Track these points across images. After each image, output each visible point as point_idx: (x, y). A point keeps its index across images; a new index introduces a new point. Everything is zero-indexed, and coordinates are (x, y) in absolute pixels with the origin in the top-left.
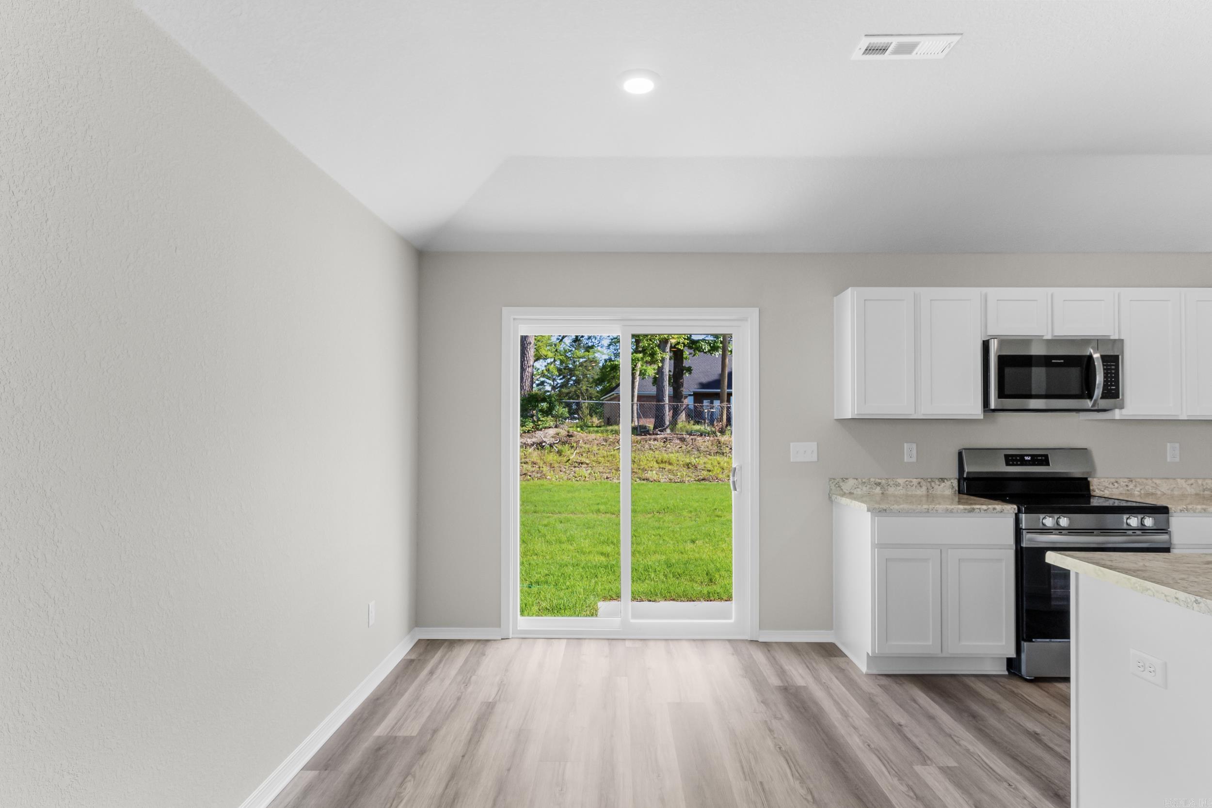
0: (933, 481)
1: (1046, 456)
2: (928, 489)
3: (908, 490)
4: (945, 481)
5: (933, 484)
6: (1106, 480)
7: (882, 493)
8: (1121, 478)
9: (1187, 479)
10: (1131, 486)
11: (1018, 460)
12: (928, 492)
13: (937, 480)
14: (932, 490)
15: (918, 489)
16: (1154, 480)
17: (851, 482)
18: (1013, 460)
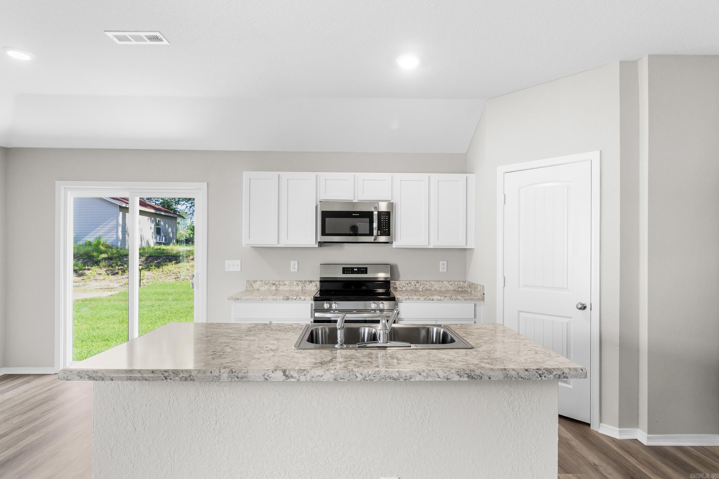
1: (366, 268)
3: (291, 287)
4: (313, 282)
5: (305, 284)
6: (404, 282)
8: (412, 281)
9: (449, 282)
10: (418, 285)
11: (350, 271)
12: (302, 289)
13: (308, 282)
15: (297, 287)
16: (431, 282)
17: (259, 283)
18: (347, 271)
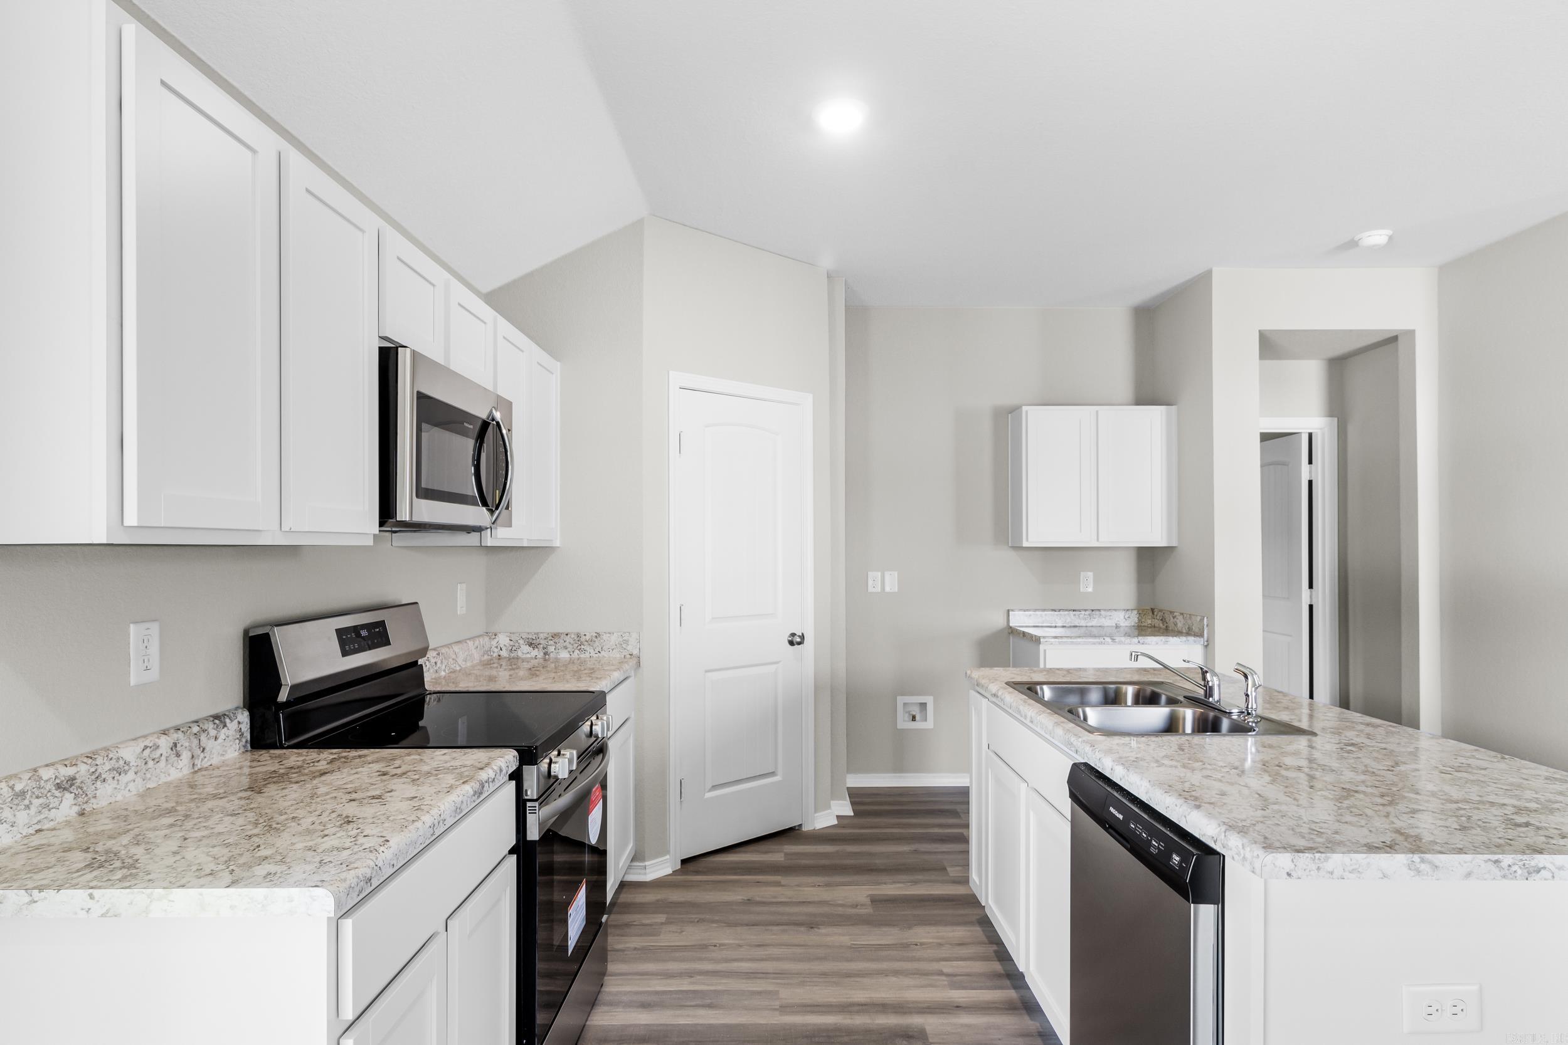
0: (204, 731)
2: (193, 757)
5: (202, 738)
7: (82, 814)
13: (210, 724)
14: (202, 755)
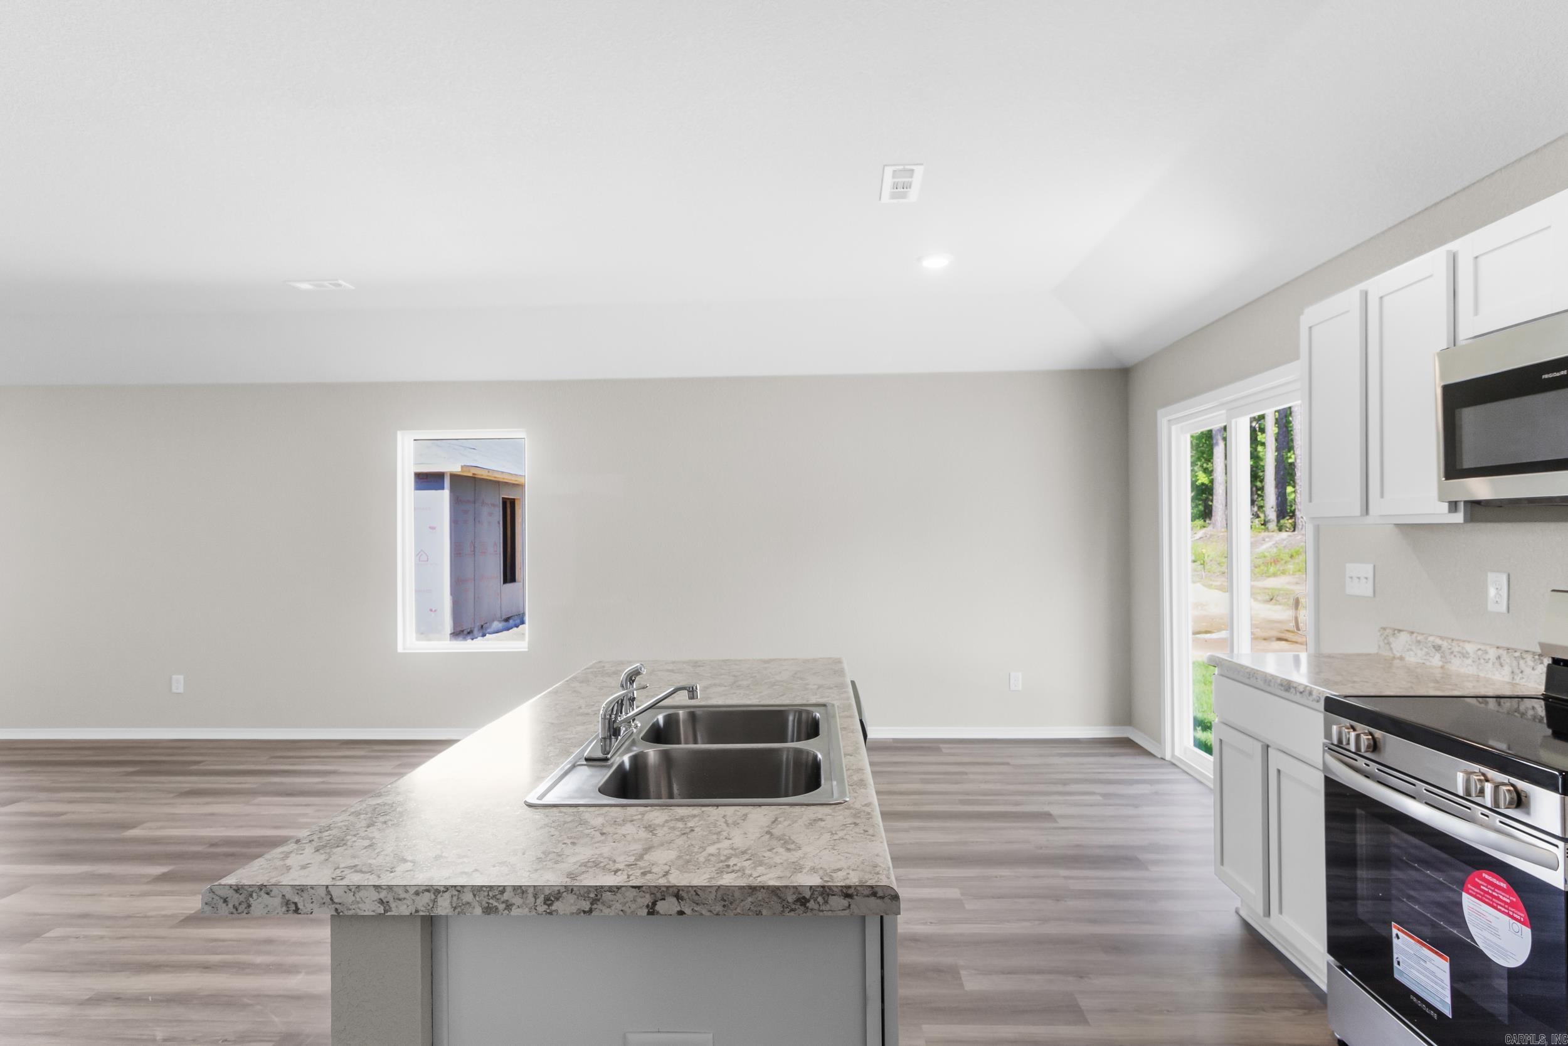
0: (1523, 659)
2: (1513, 672)
3: (1481, 668)
12: (1513, 678)
15: (1497, 670)
